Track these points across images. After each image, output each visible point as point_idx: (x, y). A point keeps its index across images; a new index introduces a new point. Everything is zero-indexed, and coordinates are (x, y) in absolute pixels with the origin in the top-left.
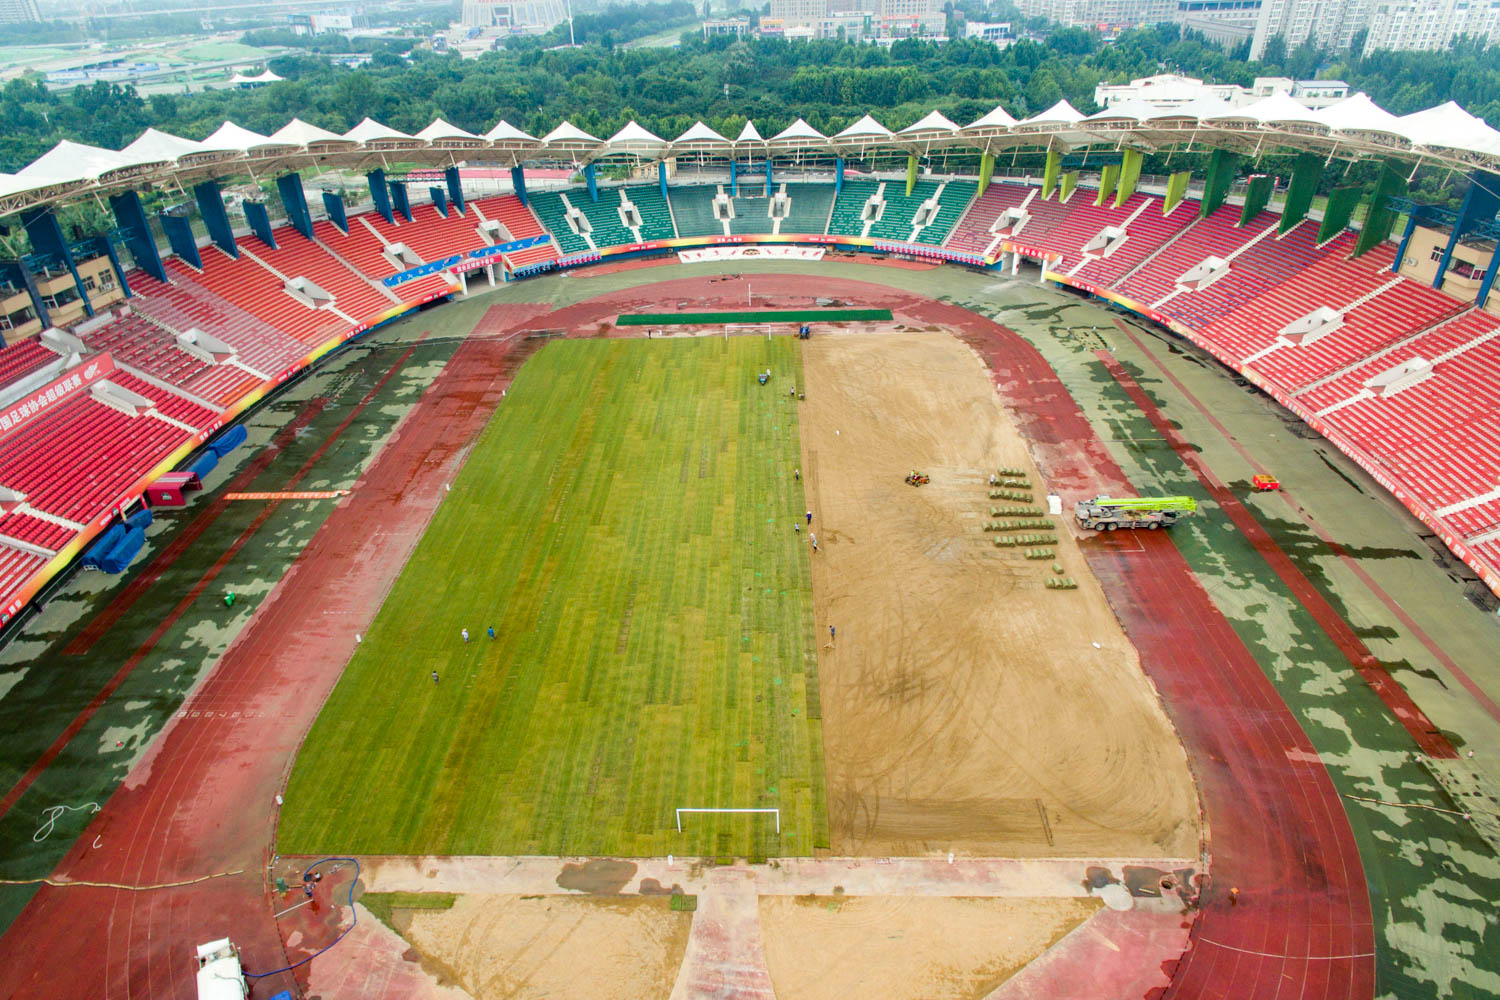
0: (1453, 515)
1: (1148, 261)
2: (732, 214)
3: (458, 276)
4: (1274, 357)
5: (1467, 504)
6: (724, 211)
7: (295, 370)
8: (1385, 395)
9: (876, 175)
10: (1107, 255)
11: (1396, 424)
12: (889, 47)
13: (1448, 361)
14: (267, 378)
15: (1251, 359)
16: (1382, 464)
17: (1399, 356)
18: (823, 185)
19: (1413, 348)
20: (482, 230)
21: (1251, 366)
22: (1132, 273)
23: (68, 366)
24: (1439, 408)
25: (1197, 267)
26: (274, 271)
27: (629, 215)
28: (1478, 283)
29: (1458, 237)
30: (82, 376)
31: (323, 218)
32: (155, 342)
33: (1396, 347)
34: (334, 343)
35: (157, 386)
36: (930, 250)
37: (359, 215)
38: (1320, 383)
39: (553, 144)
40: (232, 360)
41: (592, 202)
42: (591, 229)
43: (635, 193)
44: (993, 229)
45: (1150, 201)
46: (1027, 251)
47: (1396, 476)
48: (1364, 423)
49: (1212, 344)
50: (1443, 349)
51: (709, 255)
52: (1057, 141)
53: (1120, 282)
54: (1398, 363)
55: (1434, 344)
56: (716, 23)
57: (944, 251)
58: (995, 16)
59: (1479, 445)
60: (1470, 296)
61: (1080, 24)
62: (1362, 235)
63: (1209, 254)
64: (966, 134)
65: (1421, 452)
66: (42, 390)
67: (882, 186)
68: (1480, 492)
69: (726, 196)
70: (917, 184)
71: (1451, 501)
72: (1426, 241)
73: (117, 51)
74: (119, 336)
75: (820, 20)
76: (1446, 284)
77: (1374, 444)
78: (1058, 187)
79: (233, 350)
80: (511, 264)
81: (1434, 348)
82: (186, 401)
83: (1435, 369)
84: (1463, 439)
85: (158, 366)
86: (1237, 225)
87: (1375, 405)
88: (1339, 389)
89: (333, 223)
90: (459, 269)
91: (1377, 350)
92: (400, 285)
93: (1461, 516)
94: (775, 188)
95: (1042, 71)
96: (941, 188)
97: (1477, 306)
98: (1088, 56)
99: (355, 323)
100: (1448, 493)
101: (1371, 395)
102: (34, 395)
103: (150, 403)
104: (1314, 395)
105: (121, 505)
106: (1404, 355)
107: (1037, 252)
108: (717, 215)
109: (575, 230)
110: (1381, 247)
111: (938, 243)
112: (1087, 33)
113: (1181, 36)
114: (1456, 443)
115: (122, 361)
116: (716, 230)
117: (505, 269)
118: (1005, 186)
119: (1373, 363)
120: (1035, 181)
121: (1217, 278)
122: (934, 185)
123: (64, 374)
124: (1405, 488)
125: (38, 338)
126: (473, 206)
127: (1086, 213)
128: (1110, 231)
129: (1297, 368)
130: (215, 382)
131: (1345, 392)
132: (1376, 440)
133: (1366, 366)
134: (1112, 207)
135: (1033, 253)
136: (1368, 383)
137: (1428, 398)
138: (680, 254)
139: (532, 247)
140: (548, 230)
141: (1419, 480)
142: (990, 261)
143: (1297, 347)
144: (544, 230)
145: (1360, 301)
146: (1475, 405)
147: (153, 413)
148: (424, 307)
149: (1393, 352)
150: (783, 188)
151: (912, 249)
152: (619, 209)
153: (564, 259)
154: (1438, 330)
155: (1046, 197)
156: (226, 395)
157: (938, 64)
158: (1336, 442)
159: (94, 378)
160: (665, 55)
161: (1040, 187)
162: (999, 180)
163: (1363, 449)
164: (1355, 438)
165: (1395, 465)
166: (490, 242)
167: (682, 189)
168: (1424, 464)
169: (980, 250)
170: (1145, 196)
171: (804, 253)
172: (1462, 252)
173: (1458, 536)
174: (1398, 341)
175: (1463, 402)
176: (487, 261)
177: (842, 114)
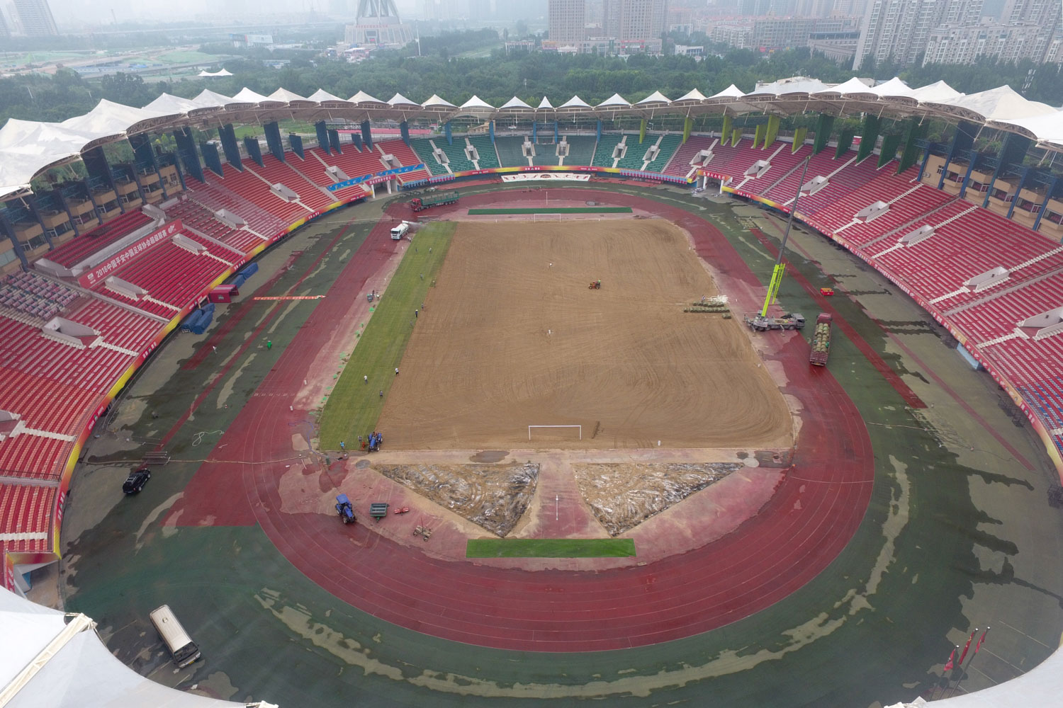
0: (939, 303)
1: (782, 179)
2: (534, 153)
3: (370, 187)
4: (851, 229)
5: (946, 296)
6: (529, 152)
7: (281, 235)
8: (909, 246)
9: (622, 132)
10: (758, 177)
11: (914, 260)
12: (626, 60)
13: (943, 226)
14: (266, 239)
15: (838, 231)
16: (904, 280)
17: (917, 225)
18: (588, 137)
19: (925, 221)
20: (383, 160)
21: (839, 234)
22: (773, 186)
23: (159, 225)
24: (936, 251)
25: (810, 182)
26: (263, 180)
27: (471, 153)
28: (961, 184)
29: (951, 159)
30: (167, 231)
31: (289, 150)
32: (202, 215)
33: (916, 220)
34: (301, 222)
35: (207, 239)
36: (654, 175)
37: (310, 149)
38: (875, 241)
39: (429, 107)
40: (246, 228)
41: (449, 145)
42: (448, 161)
43: (474, 140)
44: (692, 163)
45: (784, 145)
46: (712, 175)
47: (911, 285)
48: (897, 260)
49: (817, 224)
50: (940, 220)
51: (520, 178)
52: (729, 110)
53: (766, 191)
54: (916, 228)
55: (936, 218)
56: (514, 43)
57: (662, 176)
58: (693, 41)
59: (955, 268)
60: (956, 192)
61: (748, 47)
62: (901, 161)
63: (817, 175)
64: (675, 105)
65: (925, 273)
66: (148, 237)
67: (625, 138)
68: (953, 291)
69: (530, 143)
70: (646, 137)
71: (938, 296)
72: (935, 162)
73: (117, 55)
74: (183, 211)
75: (581, 42)
76: (945, 186)
77: (901, 271)
78: (731, 138)
79: (245, 223)
80: (402, 181)
81: (936, 220)
82: (223, 248)
83: (936, 231)
84: (947, 265)
85: (206, 228)
86: (833, 159)
87: (903, 251)
88: (885, 244)
89: (295, 153)
90: (371, 182)
91: (905, 223)
92: (336, 190)
93: (942, 303)
94: (560, 139)
95: (723, 74)
96: (661, 138)
97: (960, 198)
98: (752, 66)
99: (312, 211)
100: (936, 292)
101: (902, 246)
102: (144, 239)
103: (204, 248)
104: (871, 248)
105: (199, 300)
106: (921, 224)
107: (718, 175)
108: (525, 154)
109: (439, 162)
110: (912, 168)
111: (659, 171)
112: (752, 52)
113: (811, 55)
114: (943, 268)
115: (186, 224)
116: (525, 163)
117: (397, 184)
118: (700, 137)
119: (904, 230)
120: (717, 134)
121: (821, 188)
122: (657, 137)
123: (157, 230)
124: (915, 292)
125: (141, 209)
126: (377, 145)
127: (747, 154)
128: (762, 163)
129: (863, 234)
130: (238, 239)
131: (888, 246)
132: (902, 269)
133: (900, 231)
134: (762, 149)
135: (715, 176)
136: (900, 240)
137: (931, 245)
138: (503, 177)
139: (414, 171)
140: (423, 161)
141: (923, 287)
142: (690, 181)
143: (864, 223)
144: (420, 161)
145: (899, 197)
146: (955, 248)
147: (206, 253)
148: (350, 204)
149: (915, 223)
150: (565, 138)
151: (643, 174)
152: (465, 150)
153: (433, 179)
154: (939, 211)
155: (723, 144)
156: (245, 246)
157: (657, 70)
158: (881, 271)
159: (173, 233)
160: (482, 61)
161: (720, 138)
162: (696, 134)
163: (895, 273)
164: (891, 268)
165: (911, 280)
166: (388, 168)
167: (503, 138)
168: (926, 279)
169: (684, 175)
170: (782, 142)
171: (578, 177)
172: (953, 168)
173: (939, 312)
174: (917, 217)
175: (949, 247)
176: (387, 178)
177: (598, 97)
